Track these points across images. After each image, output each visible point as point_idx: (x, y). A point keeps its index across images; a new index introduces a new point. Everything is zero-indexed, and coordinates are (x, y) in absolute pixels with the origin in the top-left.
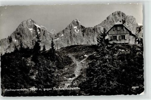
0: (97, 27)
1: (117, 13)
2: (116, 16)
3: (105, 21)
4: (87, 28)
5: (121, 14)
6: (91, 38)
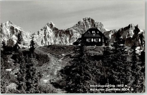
0: (70, 29)
1: (87, 19)
2: (86, 21)
3: (77, 24)
4: (60, 30)
5: (90, 20)
6: (63, 39)
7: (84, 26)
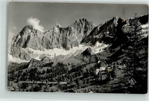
1: (82, 19)
3: (74, 23)
4: (63, 28)
6: (65, 34)
7: (80, 24)
